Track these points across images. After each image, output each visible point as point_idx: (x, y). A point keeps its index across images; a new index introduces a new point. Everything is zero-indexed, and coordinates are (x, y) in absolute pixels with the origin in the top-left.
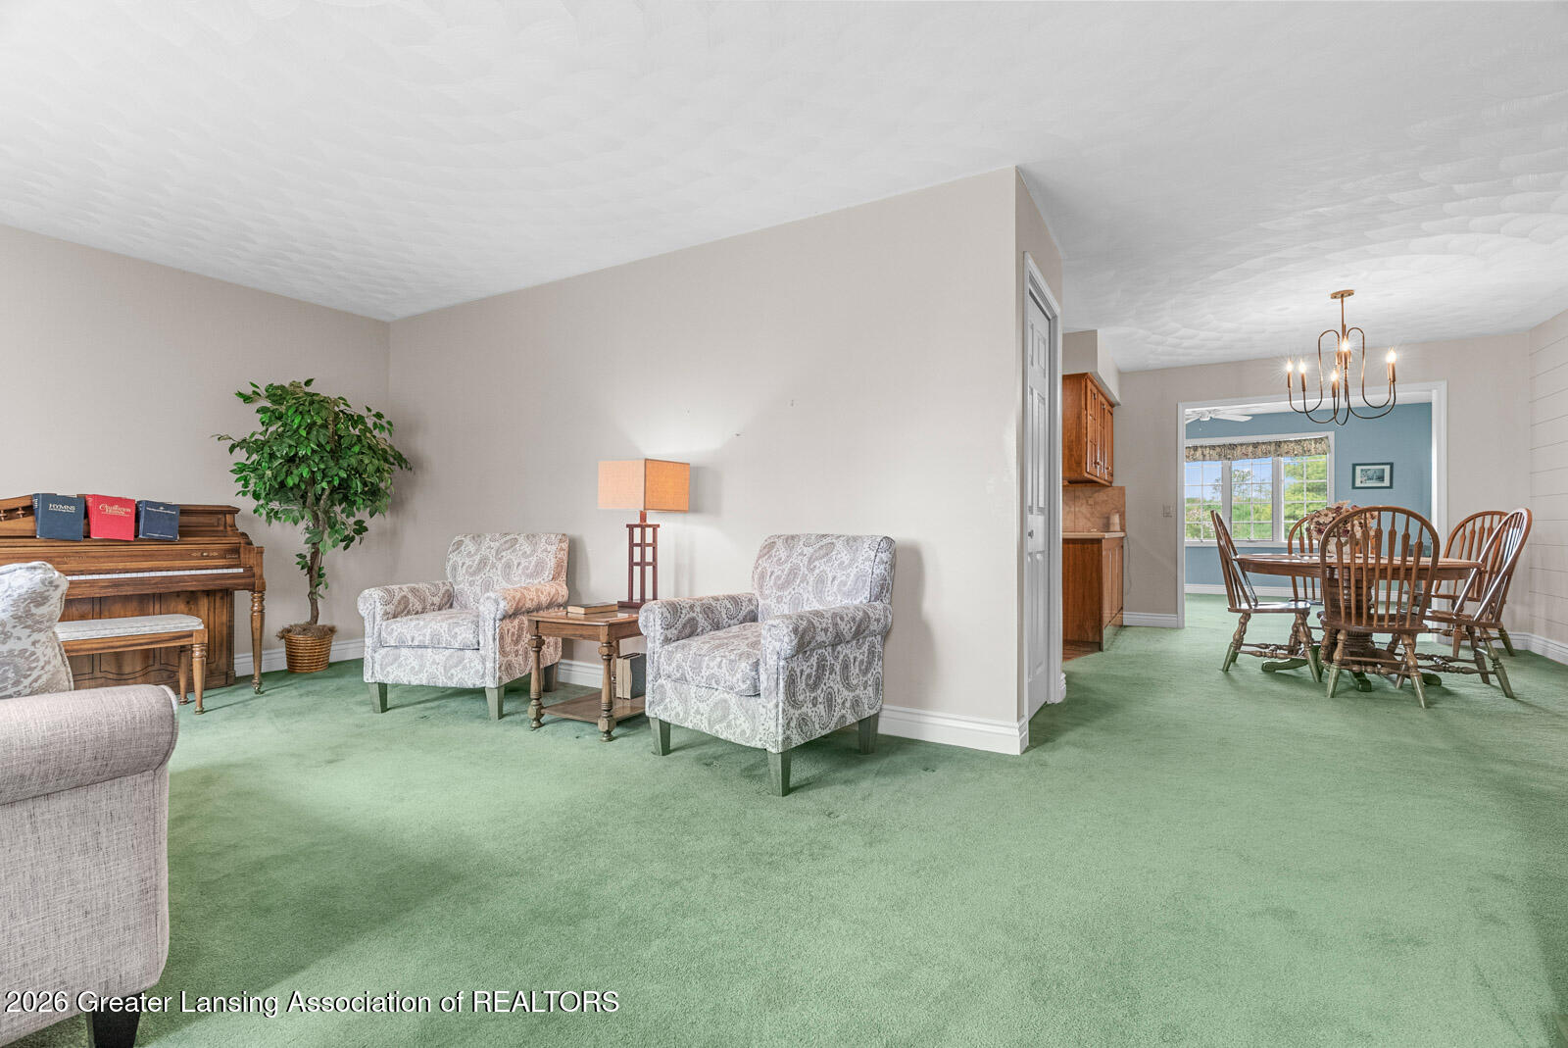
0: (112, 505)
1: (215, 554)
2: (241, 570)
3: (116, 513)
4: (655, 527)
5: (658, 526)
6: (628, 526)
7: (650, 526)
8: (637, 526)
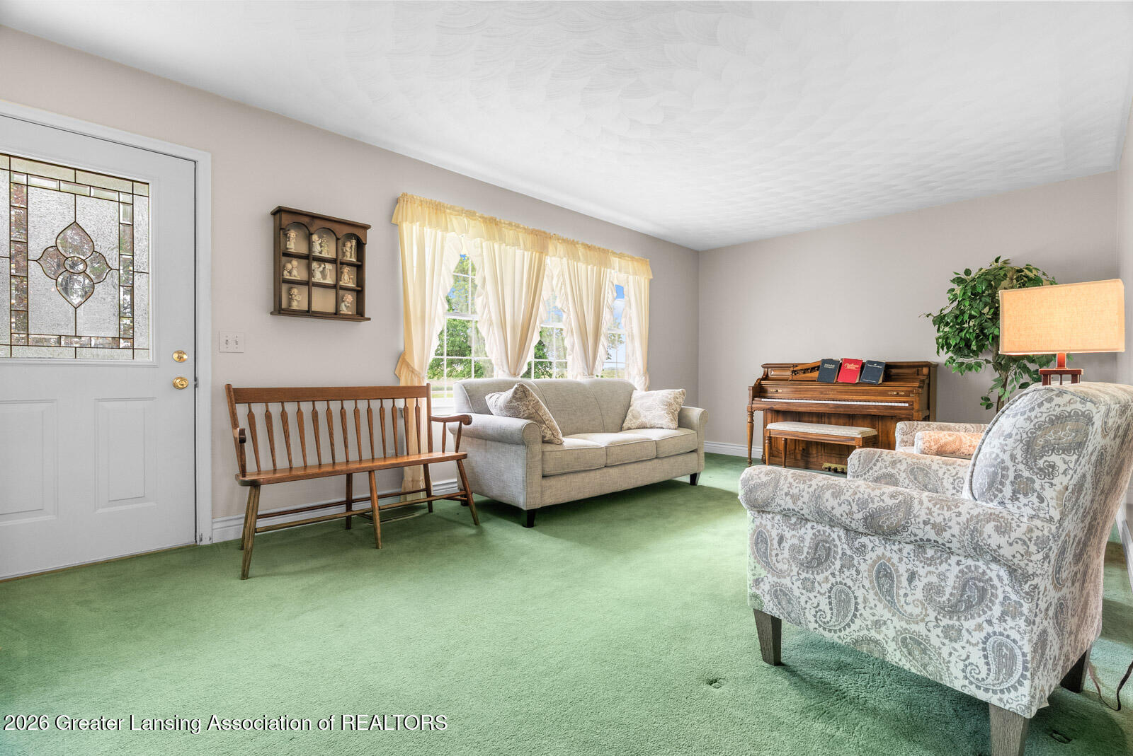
0: (850, 364)
1: (903, 393)
2: (907, 405)
3: (852, 368)
4: (1074, 374)
7: (1068, 373)
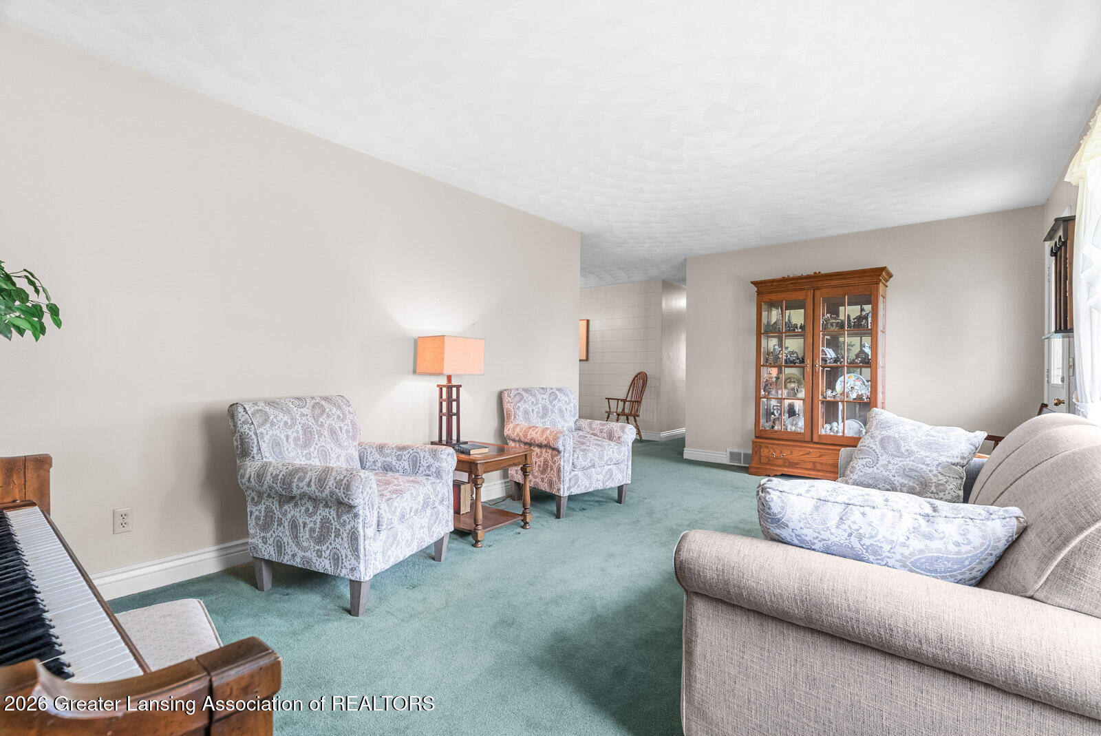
4: (458, 387)
5: (461, 386)
6: (438, 386)
7: (454, 386)
8: (444, 386)
